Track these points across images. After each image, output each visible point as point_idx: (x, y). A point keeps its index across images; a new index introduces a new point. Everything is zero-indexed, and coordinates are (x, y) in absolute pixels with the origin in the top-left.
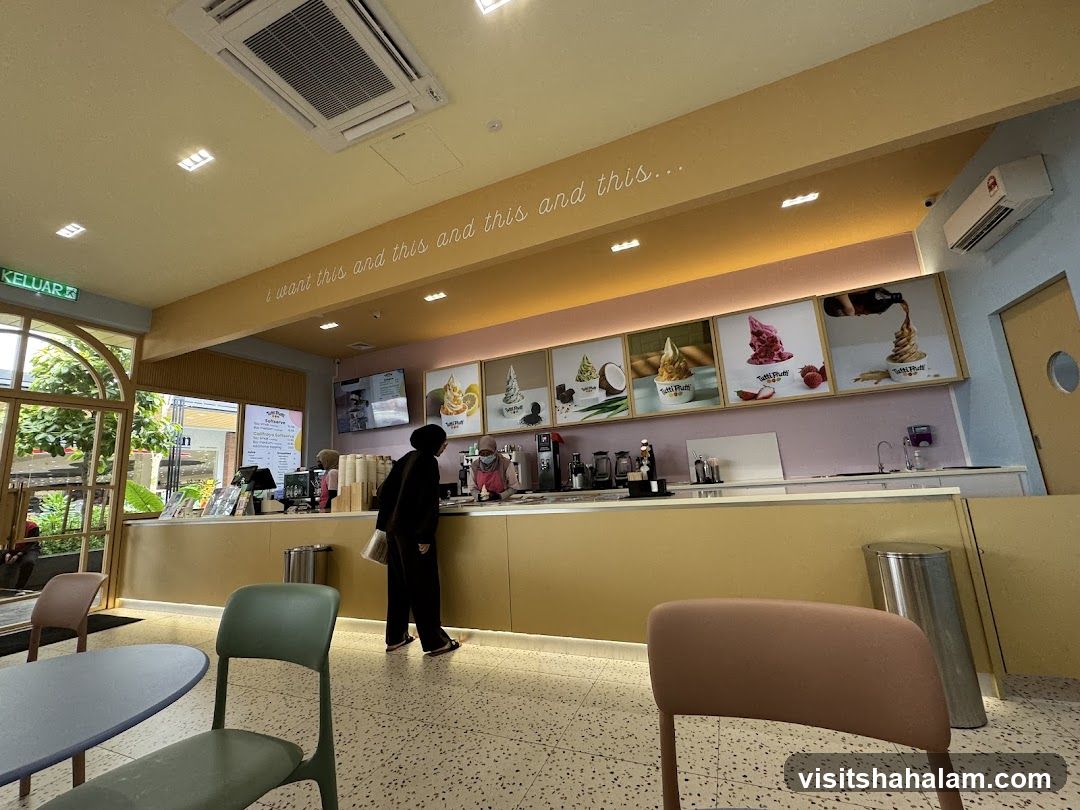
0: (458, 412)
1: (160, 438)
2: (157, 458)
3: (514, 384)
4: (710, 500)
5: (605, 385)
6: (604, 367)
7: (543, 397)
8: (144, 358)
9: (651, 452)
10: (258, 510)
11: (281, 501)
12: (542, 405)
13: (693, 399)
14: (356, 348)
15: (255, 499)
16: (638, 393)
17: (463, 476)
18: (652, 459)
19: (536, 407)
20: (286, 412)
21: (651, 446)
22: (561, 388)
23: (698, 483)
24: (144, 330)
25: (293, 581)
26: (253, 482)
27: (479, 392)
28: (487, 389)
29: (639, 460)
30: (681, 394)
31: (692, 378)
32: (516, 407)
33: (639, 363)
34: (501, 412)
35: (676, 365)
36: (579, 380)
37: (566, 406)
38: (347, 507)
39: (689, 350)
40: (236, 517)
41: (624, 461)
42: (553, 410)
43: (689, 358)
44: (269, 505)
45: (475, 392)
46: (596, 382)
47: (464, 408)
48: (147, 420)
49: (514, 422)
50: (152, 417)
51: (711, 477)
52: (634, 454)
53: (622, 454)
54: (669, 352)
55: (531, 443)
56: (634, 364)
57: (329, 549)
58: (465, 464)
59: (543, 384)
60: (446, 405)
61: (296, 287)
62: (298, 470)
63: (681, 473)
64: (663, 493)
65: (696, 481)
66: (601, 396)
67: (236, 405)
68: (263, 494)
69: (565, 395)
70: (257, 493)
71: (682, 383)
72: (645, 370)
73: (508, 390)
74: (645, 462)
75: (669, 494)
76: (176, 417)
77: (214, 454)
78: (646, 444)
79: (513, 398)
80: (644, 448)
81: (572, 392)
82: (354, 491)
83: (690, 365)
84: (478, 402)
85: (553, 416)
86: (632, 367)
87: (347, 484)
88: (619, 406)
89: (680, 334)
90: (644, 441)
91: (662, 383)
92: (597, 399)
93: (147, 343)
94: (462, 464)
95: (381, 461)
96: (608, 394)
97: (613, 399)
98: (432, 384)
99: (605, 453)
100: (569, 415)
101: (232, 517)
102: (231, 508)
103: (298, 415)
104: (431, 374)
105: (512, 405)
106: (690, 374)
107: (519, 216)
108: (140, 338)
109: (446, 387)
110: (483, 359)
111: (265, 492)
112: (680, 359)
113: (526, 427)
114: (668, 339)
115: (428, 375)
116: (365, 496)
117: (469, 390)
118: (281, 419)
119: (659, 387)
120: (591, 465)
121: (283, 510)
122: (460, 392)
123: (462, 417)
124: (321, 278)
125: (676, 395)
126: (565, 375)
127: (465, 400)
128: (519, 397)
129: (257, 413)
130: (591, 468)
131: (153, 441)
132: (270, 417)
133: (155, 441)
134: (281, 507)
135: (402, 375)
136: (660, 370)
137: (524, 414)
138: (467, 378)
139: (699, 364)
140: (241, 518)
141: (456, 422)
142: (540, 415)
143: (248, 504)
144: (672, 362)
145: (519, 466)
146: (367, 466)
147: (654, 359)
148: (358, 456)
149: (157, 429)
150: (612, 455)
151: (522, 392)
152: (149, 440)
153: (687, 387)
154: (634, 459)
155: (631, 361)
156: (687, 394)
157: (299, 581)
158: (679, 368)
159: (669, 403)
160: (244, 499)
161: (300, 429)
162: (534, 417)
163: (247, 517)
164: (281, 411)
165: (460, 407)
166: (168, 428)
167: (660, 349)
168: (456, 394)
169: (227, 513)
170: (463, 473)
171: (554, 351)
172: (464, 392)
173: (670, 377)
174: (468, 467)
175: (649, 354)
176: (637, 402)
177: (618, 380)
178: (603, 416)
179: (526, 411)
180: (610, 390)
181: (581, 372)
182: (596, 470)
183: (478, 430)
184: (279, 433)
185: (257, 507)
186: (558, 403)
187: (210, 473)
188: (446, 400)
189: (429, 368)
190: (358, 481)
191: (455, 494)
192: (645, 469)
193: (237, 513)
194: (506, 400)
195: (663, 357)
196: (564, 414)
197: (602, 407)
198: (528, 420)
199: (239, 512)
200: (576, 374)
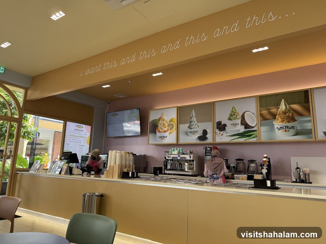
0: (165, 132)
1: (29, 134)
2: (26, 142)
3: (194, 119)
4: (303, 195)
5: (244, 123)
6: (244, 113)
7: (209, 127)
8: (27, 99)
9: (269, 162)
10: (71, 173)
11: (81, 169)
12: (208, 131)
13: (296, 134)
14: (117, 96)
15: (70, 167)
16: (263, 129)
17: (165, 164)
18: (269, 166)
19: (205, 132)
20: (84, 126)
21: (269, 159)
22: (219, 123)
23: (296, 182)
24: (28, 86)
25: (85, 212)
26: (69, 159)
27: (176, 122)
28: (180, 120)
29: (262, 165)
30: (289, 131)
31: (296, 122)
32: (194, 131)
33: (265, 112)
34: (187, 133)
35: (287, 114)
36: (230, 119)
37: (222, 133)
38: (111, 176)
39: (295, 107)
40: (61, 175)
41: (253, 165)
42: (214, 133)
43: (295, 111)
44: (76, 171)
45: (174, 123)
46: (239, 121)
47: (168, 130)
48: (24, 125)
49: (193, 139)
50: (26, 124)
51: (304, 179)
52: (259, 161)
53: (252, 161)
54: (283, 107)
55: (201, 150)
56: (262, 112)
57: (102, 195)
58: (167, 158)
59: (209, 121)
60: (159, 128)
61: (94, 70)
62: (88, 154)
63: (285, 174)
64: (274, 187)
65: (295, 180)
66: (242, 129)
67: (63, 122)
68: (74, 165)
69: (221, 127)
70: (71, 164)
71: (290, 125)
72: (268, 116)
73: (191, 122)
74: (265, 167)
75: (277, 188)
76: (36, 124)
77: (48, 141)
78: (266, 157)
79: (193, 127)
80: (265, 159)
81: (225, 125)
82: (115, 169)
83: (295, 114)
84: (175, 127)
85: (214, 138)
86: (261, 115)
87: (112, 165)
88: (252, 135)
89: (290, 97)
90: (265, 156)
91: (277, 124)
92: (239, 130)
93: (29, 92)
94: (165, 158)
95: (128, 155)
96: (245, 128)
97: (248, 131)
98: (153, 116)
99: (243, 160)
100: (223, 138)
101: (60, 175)
102: (60, 170)
103: (89, 128)
104: (152, 111)
105: (193, 130)
106: (295, 120)
107: (203, 38)
108: (26, 90)
109: (159, 118)
110: (179, 105)
111: (74, 164)
112: (289, 111)
113: (199, 142)
114: (283, 100)
115: (151, 112)
116: (120, 171)
117: (171, 121)
118: (81, 129)
119: (276, 126)
120: (234, 165)
121: (81, 173)
122: (166, 122)
123: (167, 134)
124: (106, 66)
125: (286, 131)
126: (222, 116)
127: (169, 125)
128: (196, 126)
129: (71, 126)
130: (234, 167)
131: (26, 134)
132: (77, 128)
133: (27, 134)
134: (81, 172)
135: (139, 111)
136: (277, 117)
137: (199, 135)
138: (171, 115)
139: (300, 115)
140: (64, 176)
141: (164, 137)
142: (207, 136)
143: (67, 169)
144: (285, 113)
145: (195, 162)
146: (121, 156)
147: (274, 110)
148: (118, 151)
149: (28, 129)
150: (246, 161)
151: (199, 124)
152: (24, 134)
153: (293, 127)
154: (259, 164)
155: (260, 111)
156: (292, 131)
157: (88, 213)
158: (288, 116)
159: (281, 135)
160: (65, 167)
161: (90, 134)
162: (203, 137)
163: (66, 176)
164: (82, 125)
165: (166, 129)
166: (32, 128)
167: (278, 105)
168: (164, 122)
169: (58, 173)
170: (166, 162)
171: (216, 103)
172: (168, 121)
173: (283, 121)
174: (168, 160)
175: (271, 108)
176: (262, 133)
177: (252, 121)
178: (242, 140)
179: (200, 134)
180: (247, 126)
181: (231, 115)
182: (236, 168)
183: (174, 142)
184: (80, 136)
185: (70, 171)
186: (217, 131)
187: (46, 149)
188: (159, 125)
189: (152, 108)
190: (117, 164)
191: (161, 173)
192: (265, 171)
193: (61, 173)
194: (189, 127)
195: (279, 109)
196: (220, 137)
197: (242, 135)
198: (200, 138)
199: (63, 173)
200: (228, 116)
